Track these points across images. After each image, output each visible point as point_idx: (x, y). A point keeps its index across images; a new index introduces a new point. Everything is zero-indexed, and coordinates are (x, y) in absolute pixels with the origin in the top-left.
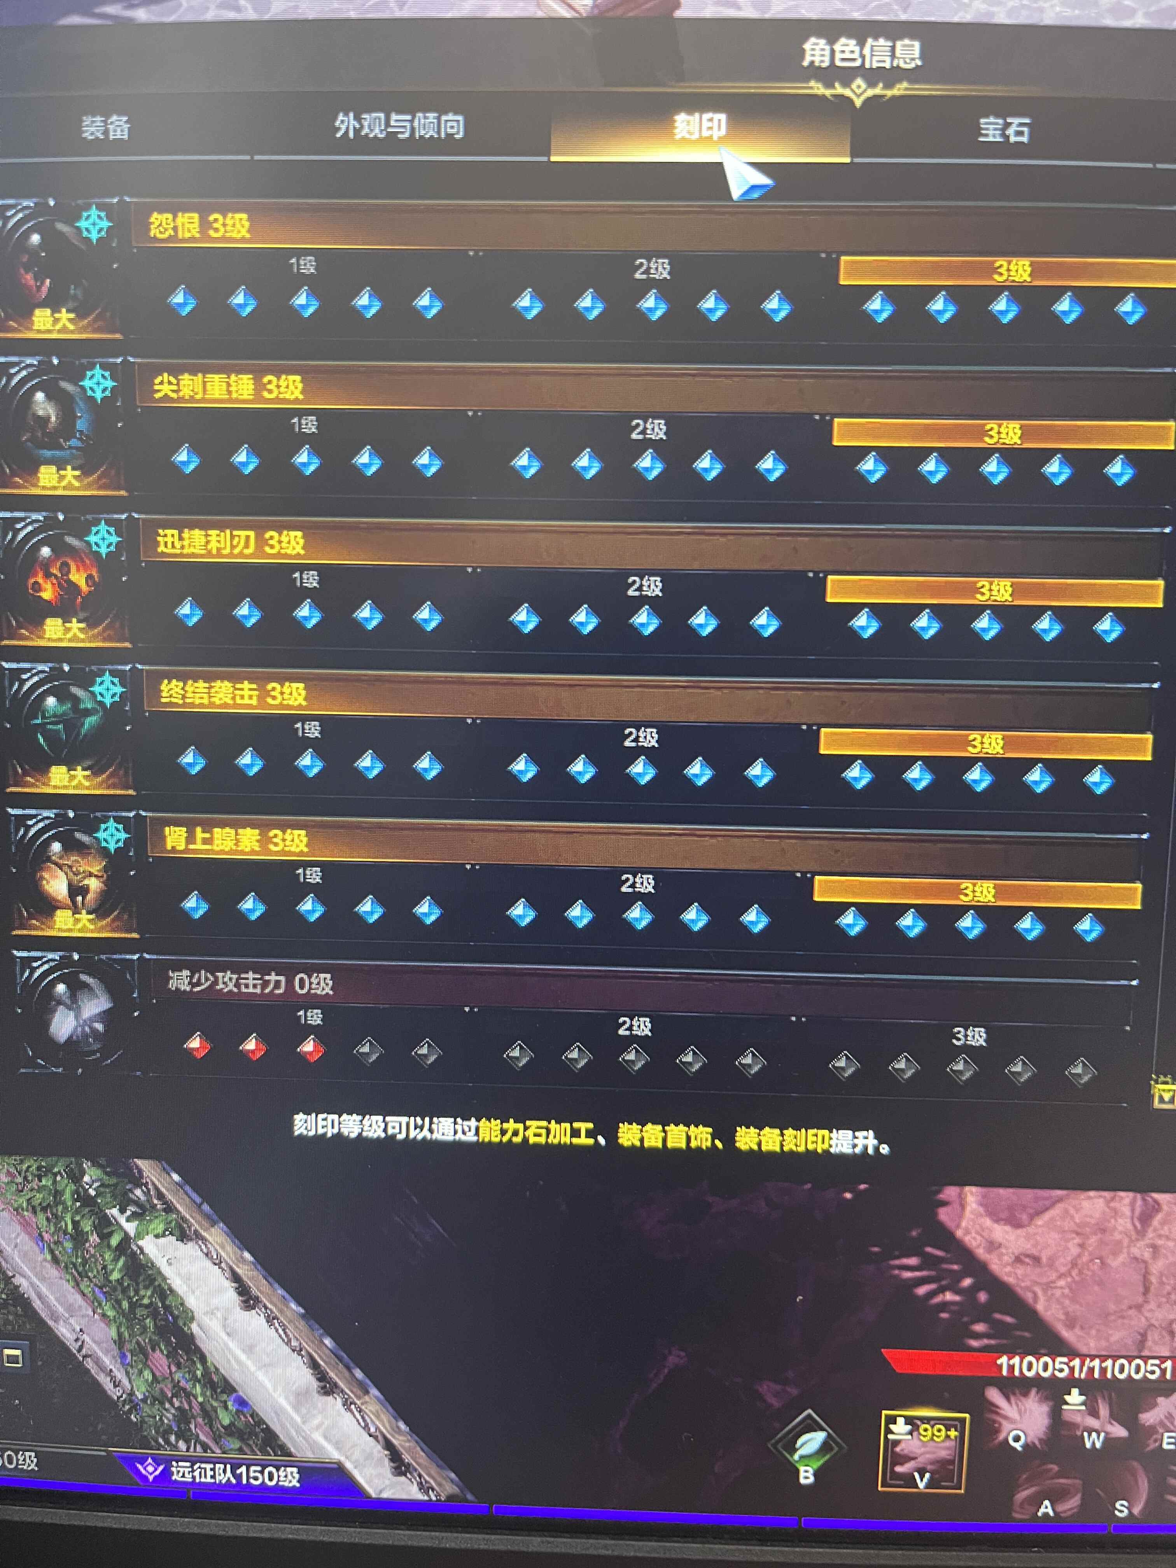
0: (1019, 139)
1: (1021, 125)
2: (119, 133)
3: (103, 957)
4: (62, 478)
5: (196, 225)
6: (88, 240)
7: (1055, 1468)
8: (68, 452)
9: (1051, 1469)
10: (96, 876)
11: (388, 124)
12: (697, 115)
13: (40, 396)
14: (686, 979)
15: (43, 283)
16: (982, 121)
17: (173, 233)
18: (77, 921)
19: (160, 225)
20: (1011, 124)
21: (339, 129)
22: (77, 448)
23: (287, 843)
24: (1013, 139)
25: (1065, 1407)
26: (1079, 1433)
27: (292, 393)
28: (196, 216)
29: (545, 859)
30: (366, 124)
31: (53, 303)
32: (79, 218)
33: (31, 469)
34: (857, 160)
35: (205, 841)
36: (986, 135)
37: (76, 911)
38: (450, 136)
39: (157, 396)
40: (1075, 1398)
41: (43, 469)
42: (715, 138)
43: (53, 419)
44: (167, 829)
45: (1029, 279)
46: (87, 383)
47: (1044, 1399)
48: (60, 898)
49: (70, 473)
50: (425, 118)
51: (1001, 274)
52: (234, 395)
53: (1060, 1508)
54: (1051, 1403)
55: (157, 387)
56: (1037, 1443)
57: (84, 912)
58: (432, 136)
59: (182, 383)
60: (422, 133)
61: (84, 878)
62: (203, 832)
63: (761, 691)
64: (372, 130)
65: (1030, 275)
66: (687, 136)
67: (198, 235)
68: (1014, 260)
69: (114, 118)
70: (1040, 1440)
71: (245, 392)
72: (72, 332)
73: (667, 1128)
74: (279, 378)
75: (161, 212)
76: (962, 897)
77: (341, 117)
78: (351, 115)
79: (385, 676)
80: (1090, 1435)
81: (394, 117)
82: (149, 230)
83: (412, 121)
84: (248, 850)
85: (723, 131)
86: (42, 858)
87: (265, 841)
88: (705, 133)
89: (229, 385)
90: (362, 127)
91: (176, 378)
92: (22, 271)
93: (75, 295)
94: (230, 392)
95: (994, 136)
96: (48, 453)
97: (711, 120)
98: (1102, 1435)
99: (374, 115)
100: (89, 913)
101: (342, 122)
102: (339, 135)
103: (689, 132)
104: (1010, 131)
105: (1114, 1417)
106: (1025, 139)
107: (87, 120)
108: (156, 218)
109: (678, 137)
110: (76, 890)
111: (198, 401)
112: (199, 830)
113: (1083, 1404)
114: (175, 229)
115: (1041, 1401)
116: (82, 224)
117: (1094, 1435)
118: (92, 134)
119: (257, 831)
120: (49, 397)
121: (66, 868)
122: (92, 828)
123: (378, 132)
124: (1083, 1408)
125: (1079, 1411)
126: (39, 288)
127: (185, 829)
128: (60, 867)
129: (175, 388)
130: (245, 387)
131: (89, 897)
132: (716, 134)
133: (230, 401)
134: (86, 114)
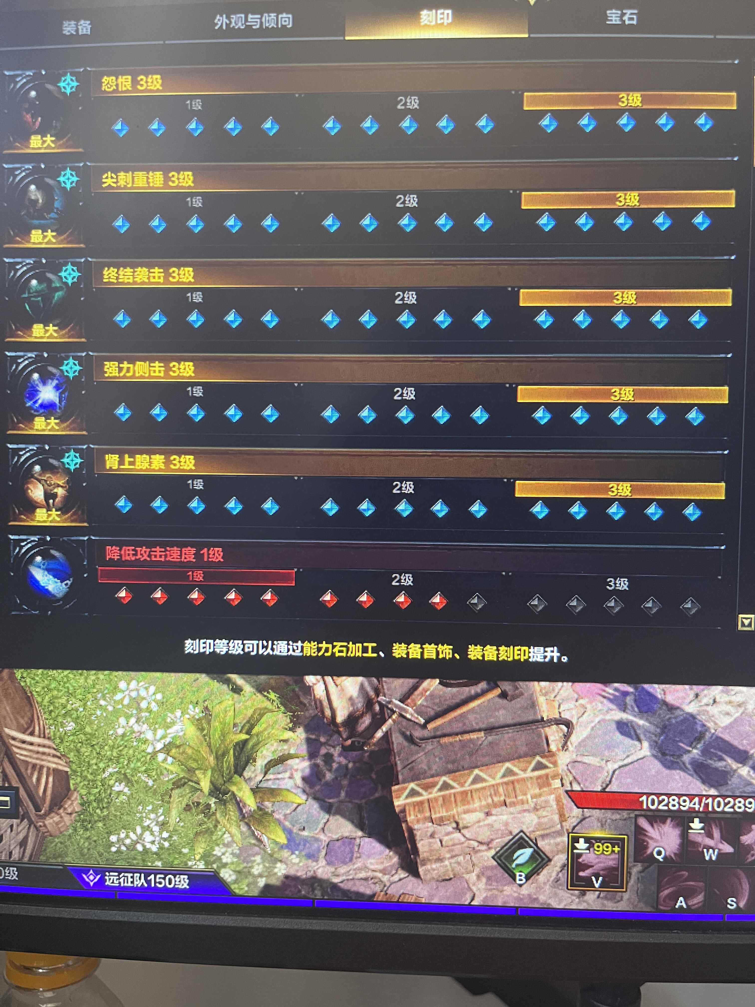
0: (631, 22)
1: (632, 14)
2: (85, 30)
3: (65, 539)
4: (45, 237)
5: (130, 83)
6: (65, 93)
7: (686, 874)
8: (49, 221)
9: (683, 875)
10: (62, 487)
11: (246, 20)
12: (434, 11)
13: (33, 187)
14: (434, 549)
15: (36, 120)
16: (608, 12)
17: (115, 88)
18: (49, 516)
19: (108, 83)
20: (625, 14)
21: (217, 24)
22: (54, 219)
23: (182, 464)
24: (627, 22)
25: (690, 831)
26: (700, 849)
27: (187, 183)
28: (130, 77)
29: (345, 472)
30: (233, 21)
31: (42, 132)
32: (59, 81)
33: (26, 232)
34: (532, 35)
35: (131, 463)
36: (611, 20)
37: (49, 509)
38: (284, 27)
39: (104, 186)
40: (696, 825)
41: (33, 232)
42: (445, 24)
43: (40, 201)
44: (107, 456)
45: (640, 105)
46: (61, 179)
47: (677, 825)
48: (39, 501)
49: (50, 234)
50: (269, 16)
51: (623, 102)
52: (151, 185)
53: (690, 903)
54: (680, 829)
55: (104, 180)
56: (673, 856)
57: (54, 510)
58: (273, 27)
59: (119, 177)
60: (267, 25)
61: (54, 488)
62: (129, 457)
63: (480, 363)
64: (236, 25)
65: (641, 102)
66: (428, 23)
67: (130, 89)
68: (631, 93)
69: (82, 22)
70: (675, 854)
71: (158, 183)
72: (53, 148)
73: (424, 646)
74: (179, 174)
75: (108, 76)
76: (610, 493)
77: (218, 17)
78: (224, 16)
79: (243, 357)
80: (708, 851)
81: (250, 16)
82: (101, 86)
83: (261, 19)
84: (157, 468)
85: (450, 20)
86: (28, 475)
87: (168, 462)
88: (439, 22)
89: (148, 178)
90: (231, 22)
91: (116, 174)
92: (25, 113)
93: (56, 126)
94: (148, 183)
95: (616, 21)
96: (36, 222)
97: (443, 14)
98: (716, 851)
99: (238, 15)
100: (56, 511)
101: (219, 20)
102: (216, 28)
103: (429, 21)
104: (626, 18)
105: (724, 838)
106: (635, 22)
107: (66, 24)
108: (105, 79)
109: (422, 24)
110: (49, 496)
111: (130, 188)
112: (126, 456)
113: (701, 829)
114: (117, 85)
115: (674, 827)
116: (62, 84)
117: (711, 851)
118: (69, 32)
119: (163, 457)
120: (38, 188)
121: (43, 482)
122: (60, 456)
123: (241, 25)
124: (703, 831)
125: (700, 833)
126: (34, 123)
127: (118, 456)
128: (39, 481)
129: (115, 180)
130: (158, 179)
131: (57, 500)
132: (446, 22)
133: (149, 188)
134: (66, 20)
